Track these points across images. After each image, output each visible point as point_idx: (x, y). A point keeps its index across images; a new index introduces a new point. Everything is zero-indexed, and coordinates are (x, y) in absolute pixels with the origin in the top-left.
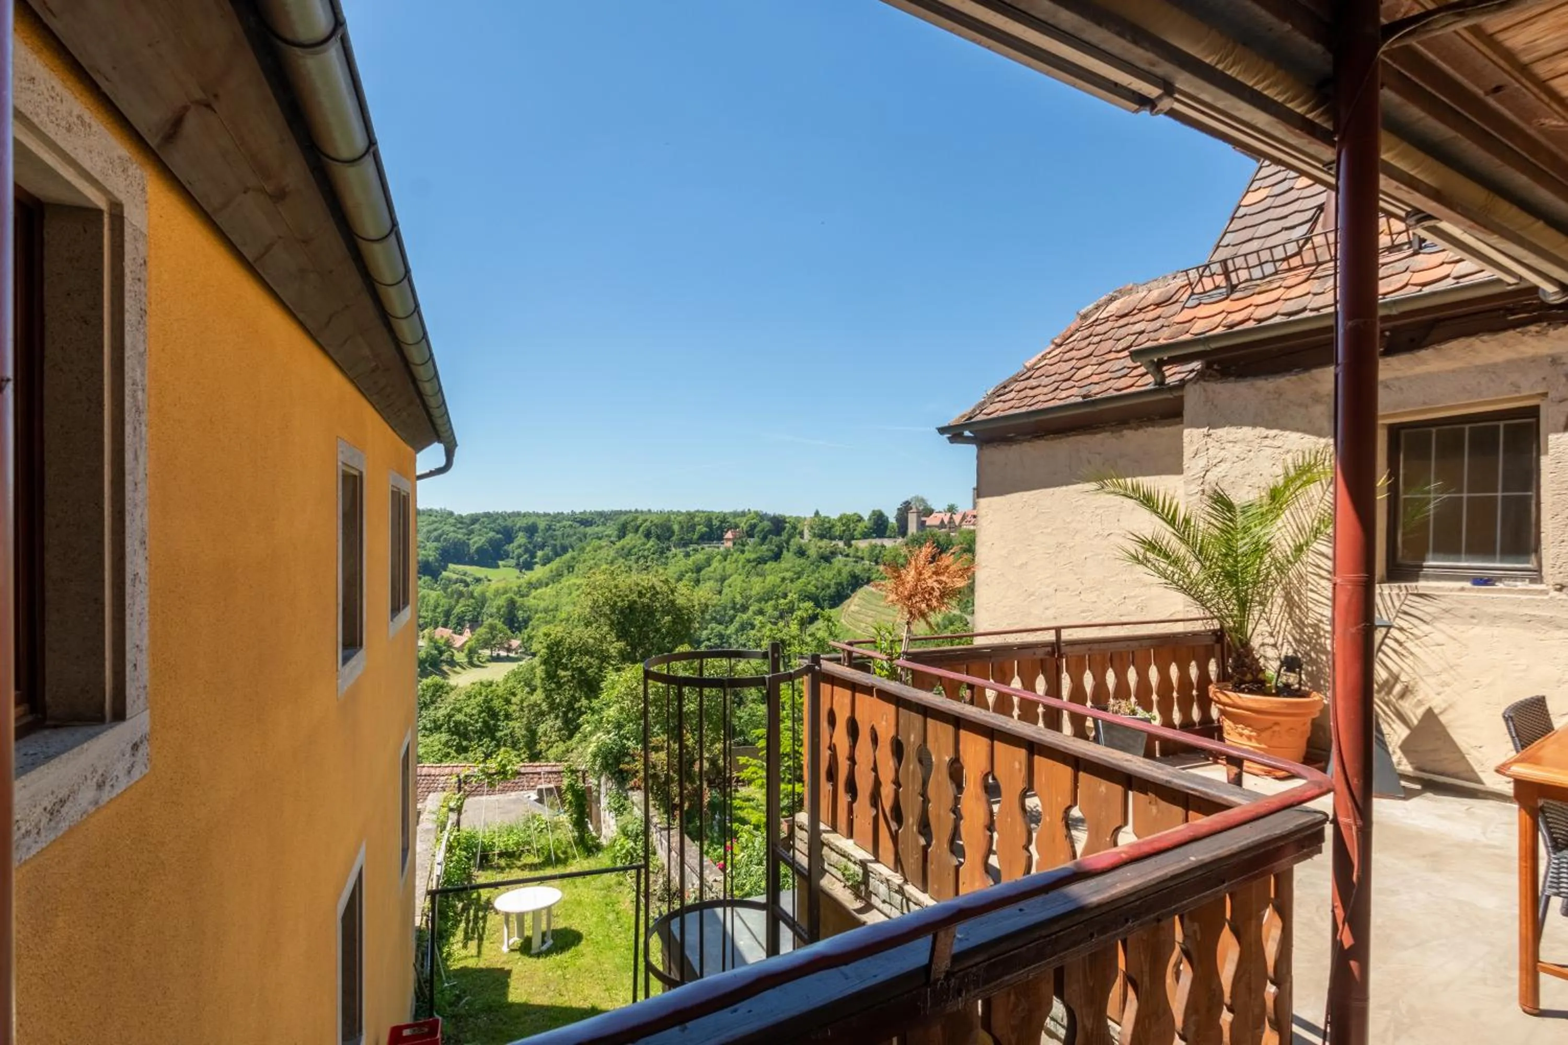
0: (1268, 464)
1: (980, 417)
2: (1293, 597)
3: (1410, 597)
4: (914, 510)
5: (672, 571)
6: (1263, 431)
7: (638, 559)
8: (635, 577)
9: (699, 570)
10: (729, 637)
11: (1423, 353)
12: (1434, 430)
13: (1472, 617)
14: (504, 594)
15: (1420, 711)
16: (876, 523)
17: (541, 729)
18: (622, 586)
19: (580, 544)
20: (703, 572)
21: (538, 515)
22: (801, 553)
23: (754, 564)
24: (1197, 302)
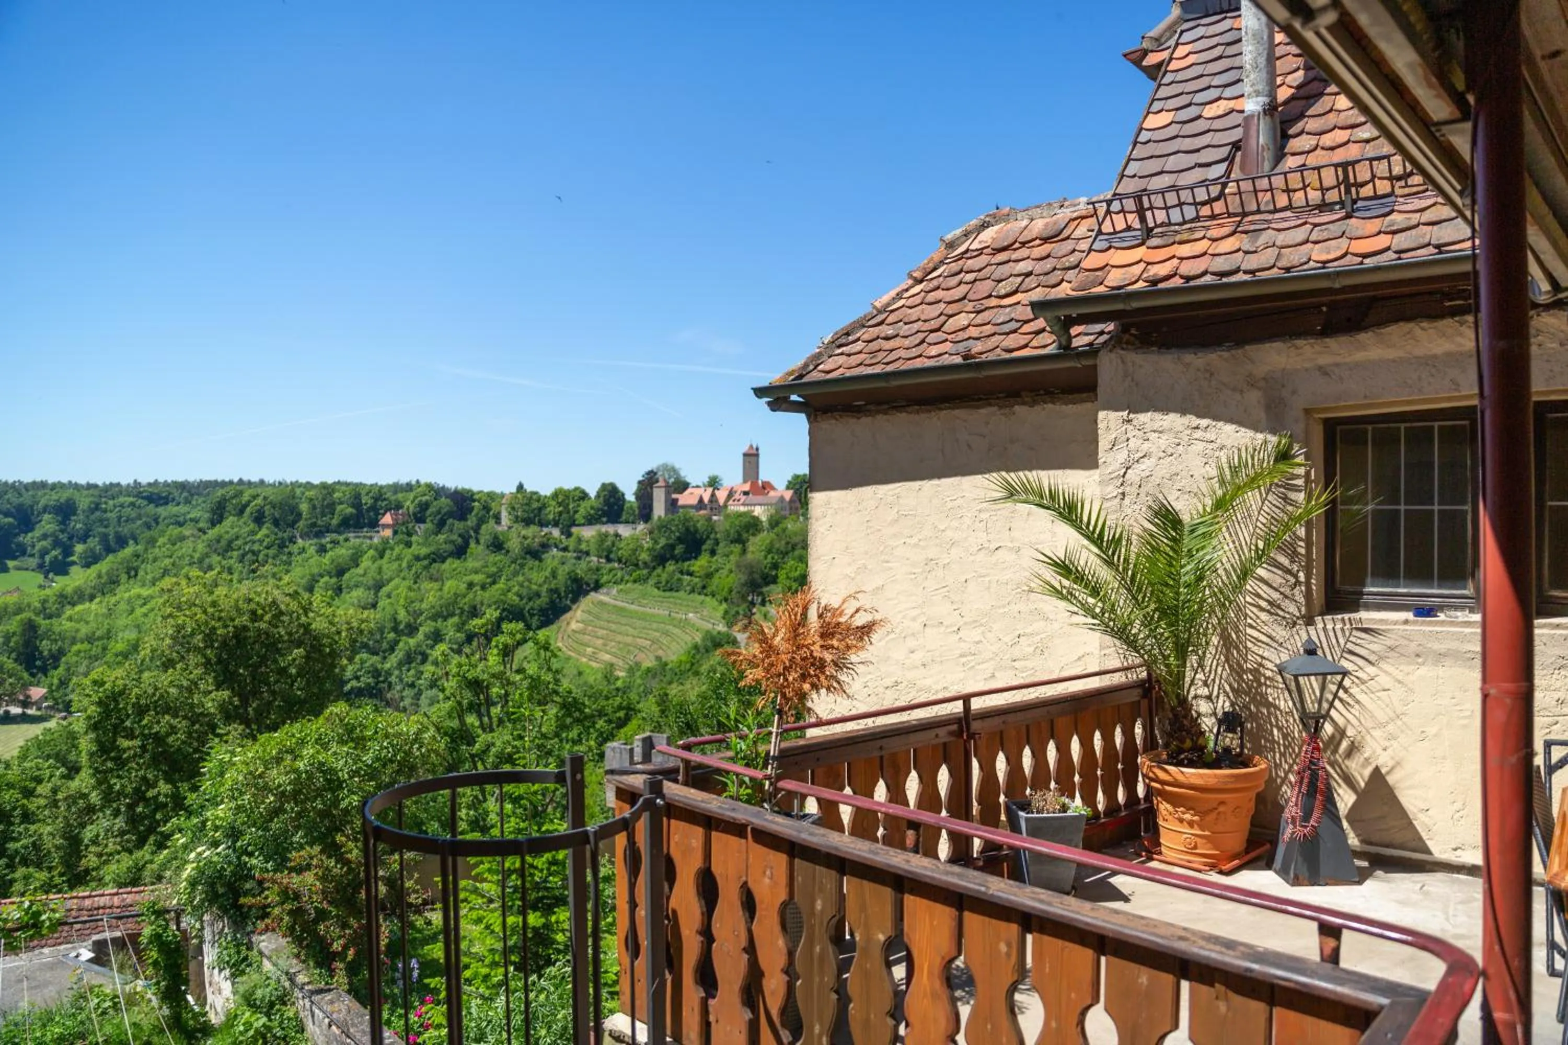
0: (1200, 461)
1: (815, 376)
2: (1230, 635)
3: (1355, 633)
4: (661, 483)
5: (297, 574)
6: (1195, 421)
7: (243, 556)
8: (244, 589)
9: (340, 572)
10: (389, 673)
11: (1363, 337)
12: (1370, 428)
13: (1418, 656)
14: (16, 614)
15: (1367, 772)
16: (606, 502)
17: (88, 833)
18: (225, 604)
19: (148, 534)
20: (347, 576)
21: (77, 487)
22: (497, 545)
23: (426, 562)
24: (1107, 245)
